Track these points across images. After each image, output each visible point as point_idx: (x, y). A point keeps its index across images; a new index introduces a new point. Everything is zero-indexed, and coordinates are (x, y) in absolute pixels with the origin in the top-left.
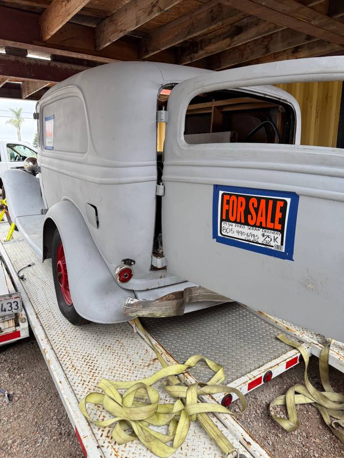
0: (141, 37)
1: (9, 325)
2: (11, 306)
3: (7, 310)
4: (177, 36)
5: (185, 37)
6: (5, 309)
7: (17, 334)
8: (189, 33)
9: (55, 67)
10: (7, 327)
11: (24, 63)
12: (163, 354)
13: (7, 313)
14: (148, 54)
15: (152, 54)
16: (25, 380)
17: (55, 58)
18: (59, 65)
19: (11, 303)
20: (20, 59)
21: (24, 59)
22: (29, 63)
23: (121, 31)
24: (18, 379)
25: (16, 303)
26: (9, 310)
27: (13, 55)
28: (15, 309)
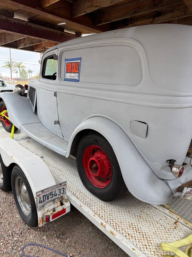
0: (95, 13)
1: (57, 205)
2: (60, 192)
3: (57, 195)
4: (125, 14)
5: (132, 15)
6: (56, 194)
7: (64, 210)
8: (135, 13)
9: (31, 27)
10: (56, 206)
11: (11, 22)
12: (180, 219)
13: (58, 196)
14: (101, 23)
15: (104, 23)
16: (73, 243)
17: (31, 20)
18: (33, 25)
19: (60, 189)
20: (9, 19)
21: (11, 19)
22: (15, 22)
23: (96, 7)
24: (67, 243)
25: (63, 189)
26: (58, 195)
27: (5, 15)
28: (62, 193)
